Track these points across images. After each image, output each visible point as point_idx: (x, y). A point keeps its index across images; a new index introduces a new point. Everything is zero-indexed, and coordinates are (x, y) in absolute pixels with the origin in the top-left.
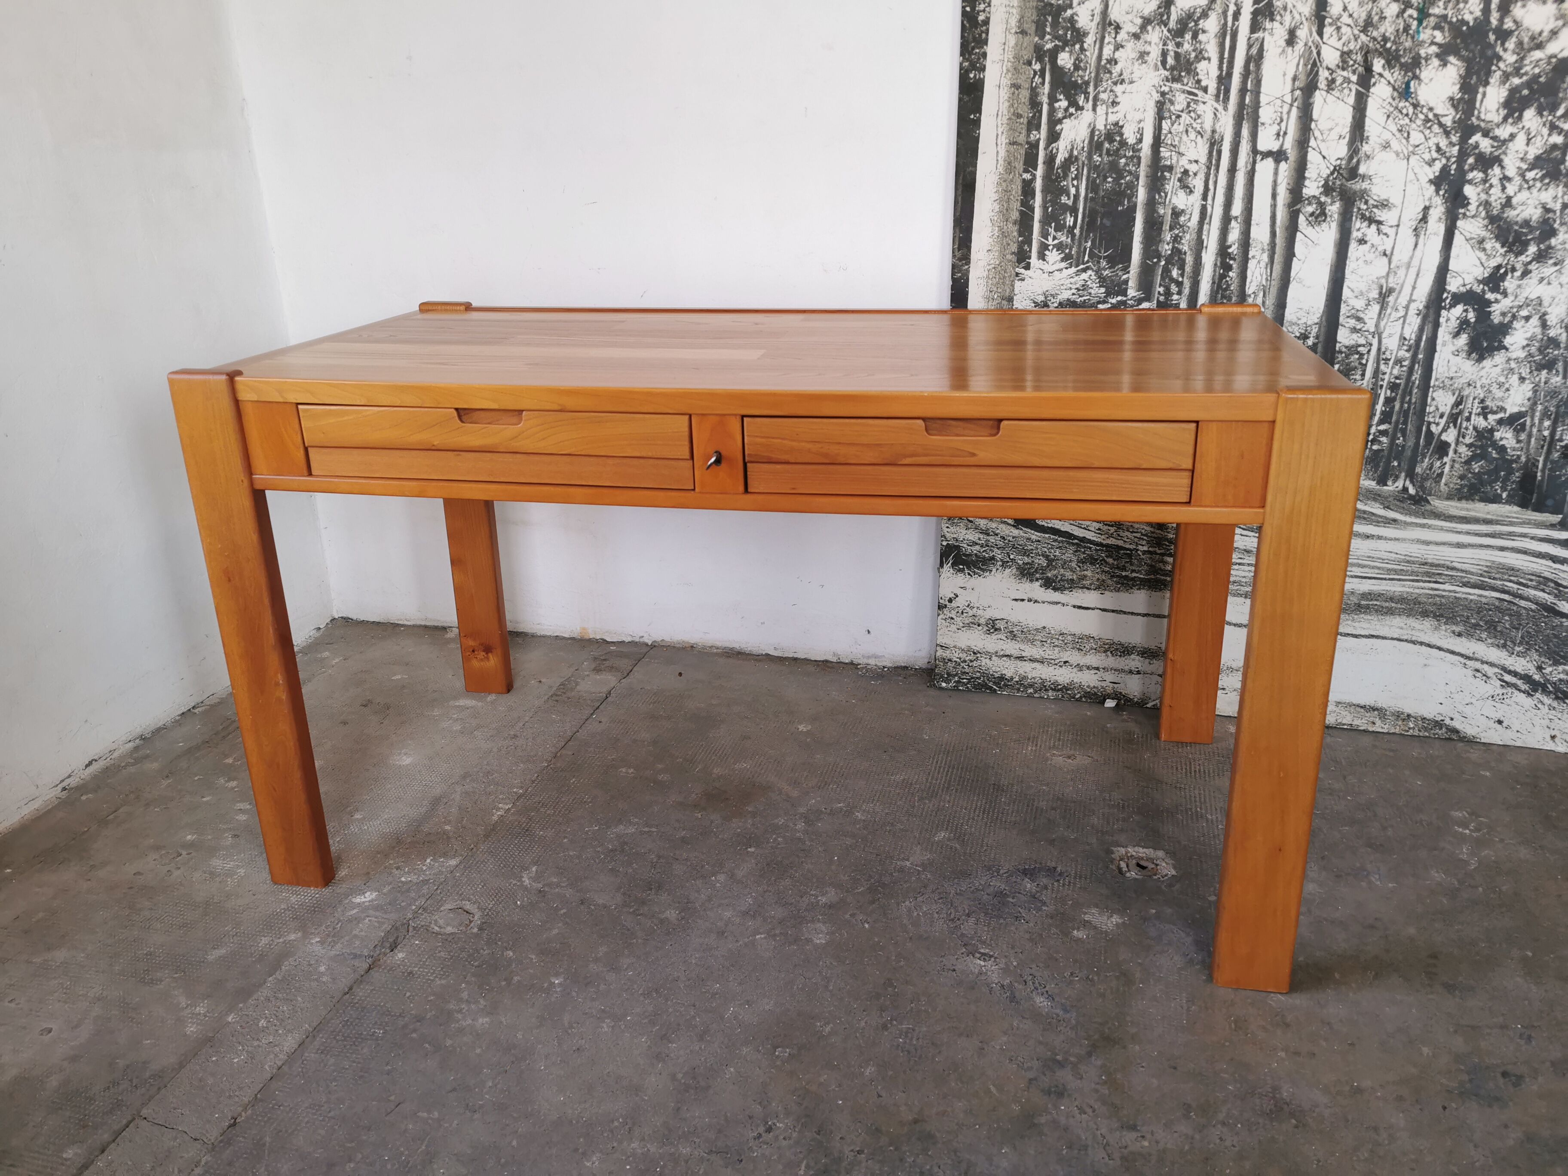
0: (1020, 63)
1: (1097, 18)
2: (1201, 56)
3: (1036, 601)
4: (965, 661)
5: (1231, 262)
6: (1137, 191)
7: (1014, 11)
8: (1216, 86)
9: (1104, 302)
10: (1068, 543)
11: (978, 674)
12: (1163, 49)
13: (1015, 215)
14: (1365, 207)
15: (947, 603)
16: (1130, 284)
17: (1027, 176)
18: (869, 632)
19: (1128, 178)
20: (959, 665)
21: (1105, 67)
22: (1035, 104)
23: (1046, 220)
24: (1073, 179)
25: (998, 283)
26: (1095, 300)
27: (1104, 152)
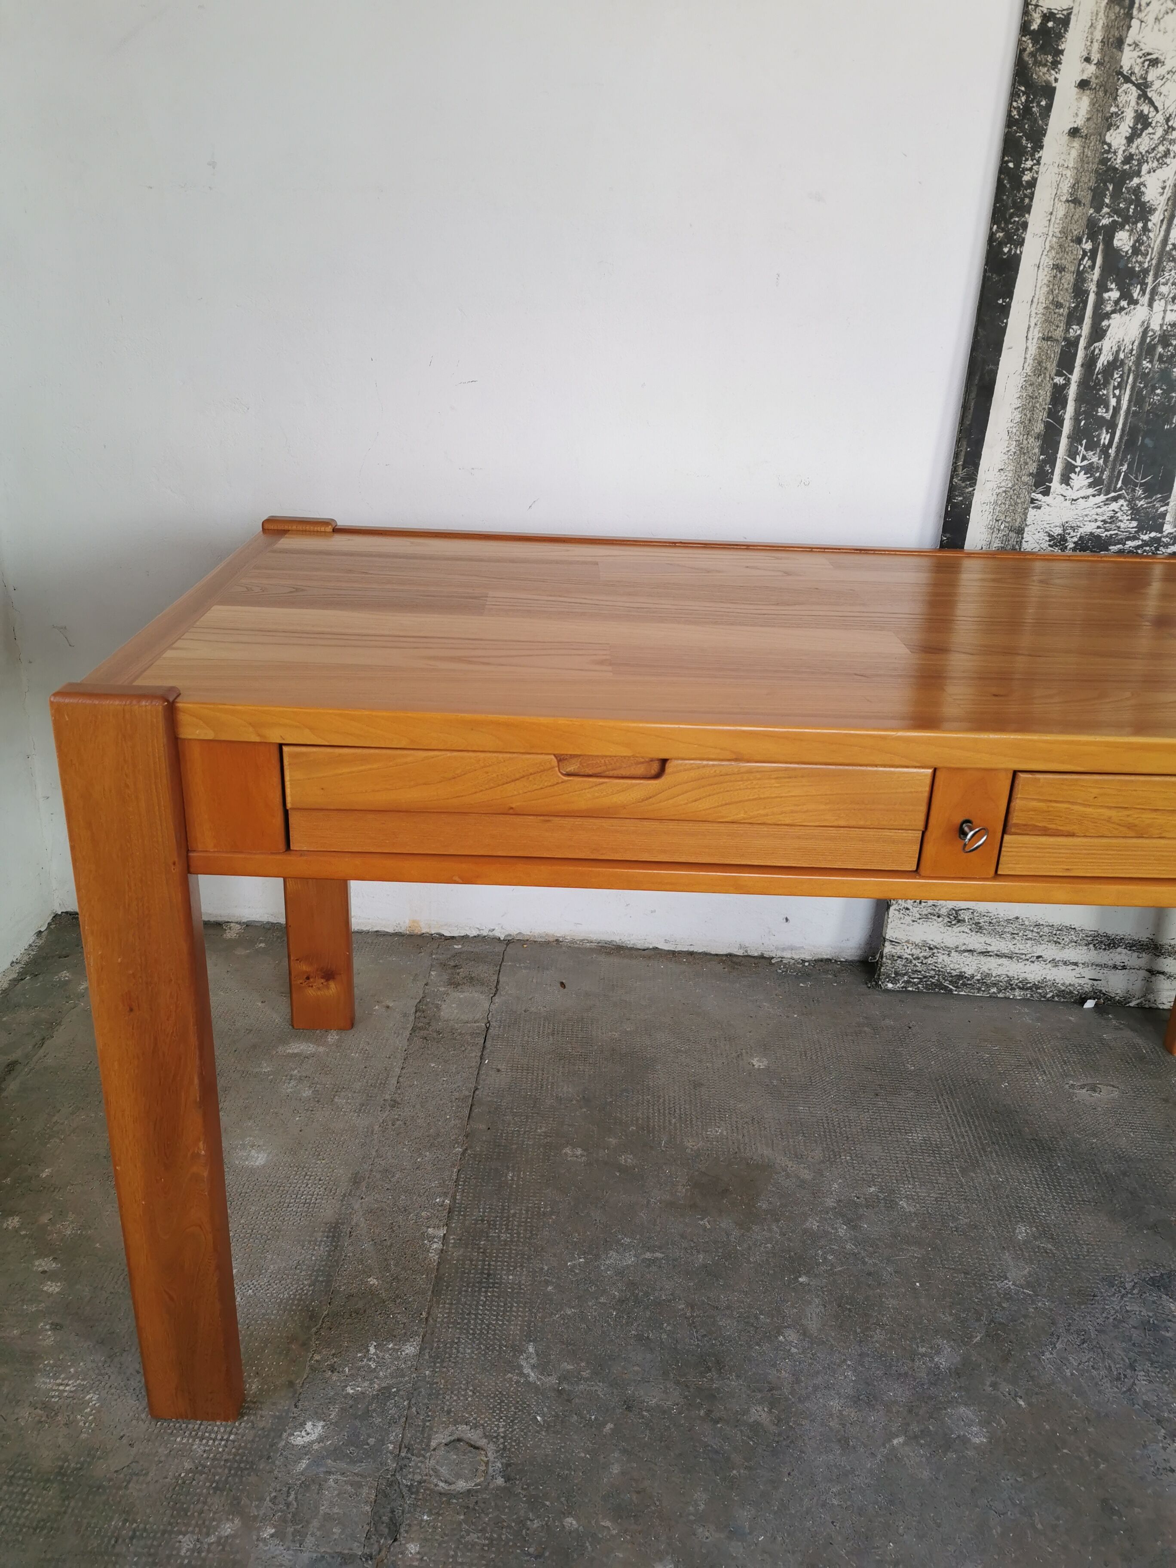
0: (1068, 239)
1: (1168, 192)
4: (918, 958)
7: (1069, 173)
9: (1134, 538)
11: (933, 973)
13: (1039, 427)
16: (1168, 518)
17: (1059, 380)
18: (787, 920)
20: (911, 962)
21: (1170, 253)
22: (1080, 293)
23: (1075, 438)
24: (1115, 388)
25: (1007, 510)
26: (1123, 535)
27: (1157, 357)
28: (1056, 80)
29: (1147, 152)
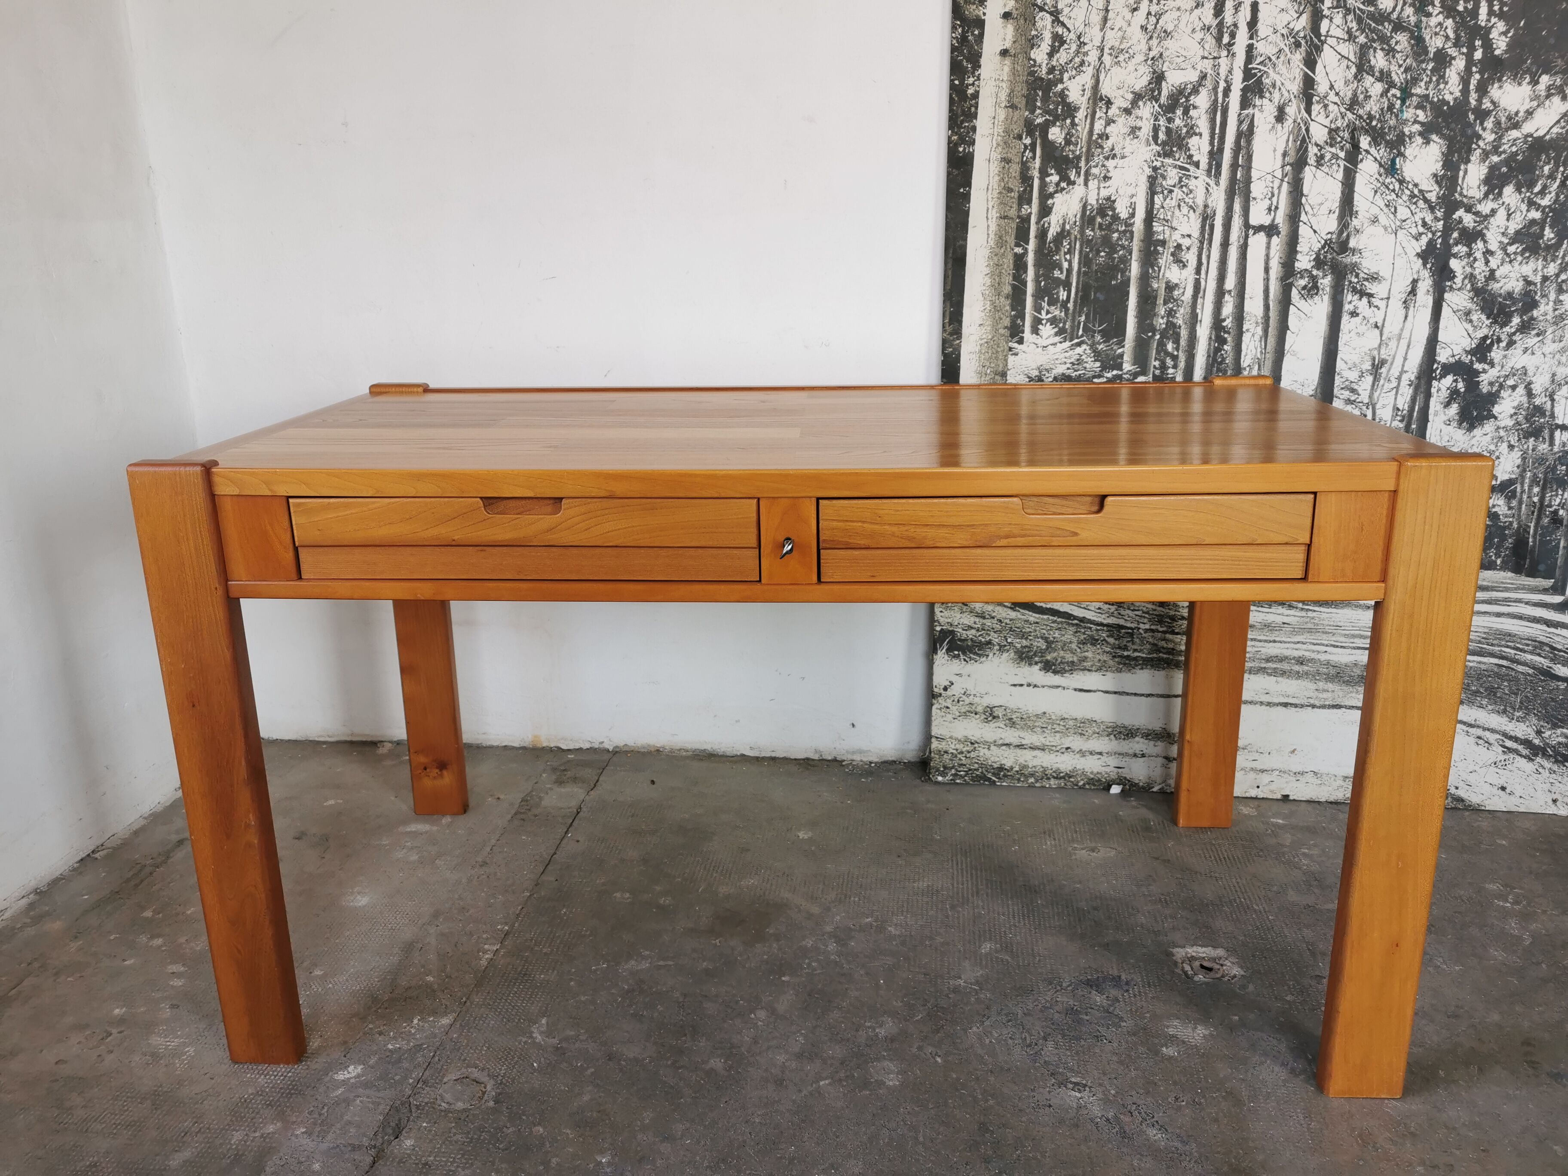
0: (1010, 137)
1: (1088, 93)
2: (1192, 131)
3: (1035, 686)
4: (962, 753)
5: (1226, 336)
6: (1130, 265)
7: (1004, 85)
8: (1207, 161)
9: (1100, 376)
10: (1069, 624)
11: (976, 766)
12: (1154, 125)
13: (1007, 289)
14: (1356, 280)
15: (942, 691)
16: (1126, 358)
17: (1019, 250)
18: (853, 725)
19: (1121, 253)
20: (956, 756)
21: (1096, 141)
22: (1026, 178)
23: (1039, 295)
24: (1065, 254)
25: (991, 358)
26: (1091, 374)
27: (1097, 226)
28: (984, 14)
29: (1066, 63)
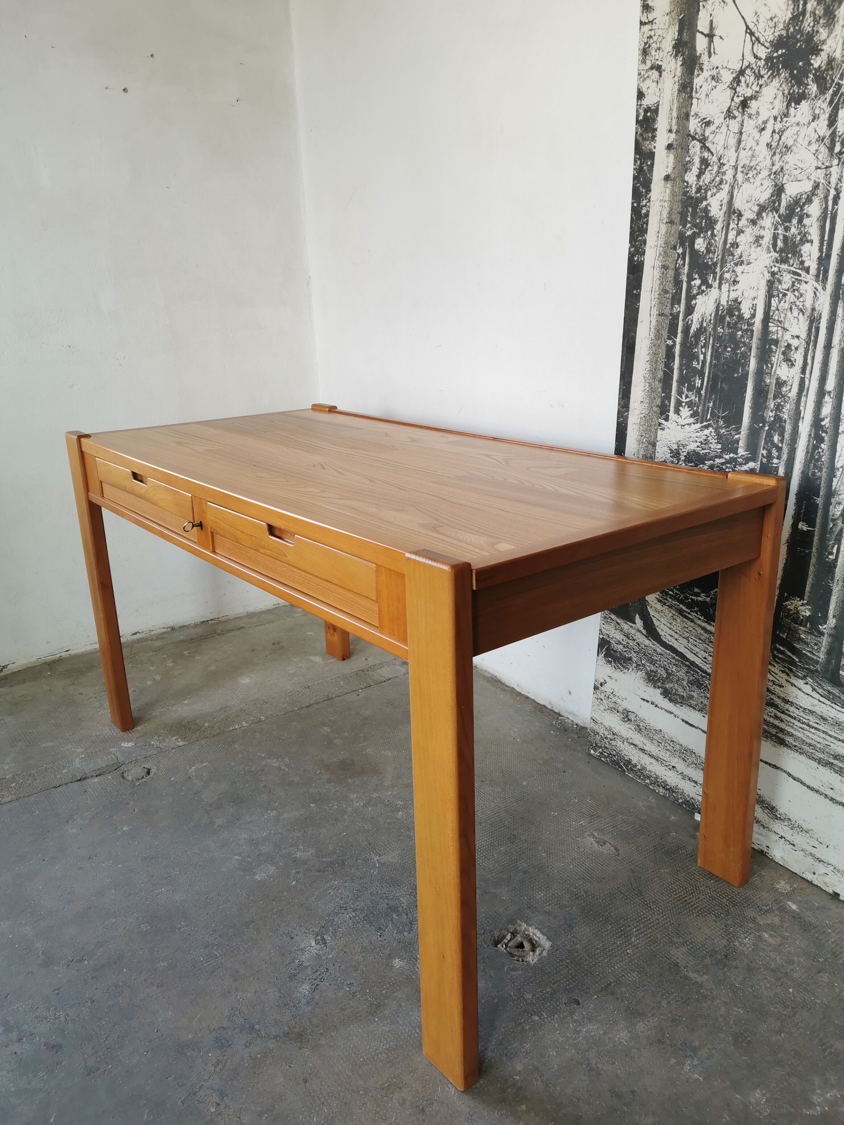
0: (670, 247)
1: (725, 208)
2: (805, 239)
3: (656, 706)
4: (607, 738)
5: (824, 435)
6: (749, 361)
7: (666, 204)
8: (816, 266)
9: (720, 457)
10: (682, 663)
11: (614, 753)
12: (774, 233)
13: (660, 374)
15: (599, 686)
16: (741, 444)
17: (670, 342)
18: (570, 693)
19: (743, 349)
20: (603, 739)
21: (729, 250)
22: (678, 283)
23: (681, 382)
24: (702, 347)
25: (646, 430)
26: (713, 454)
27: (726, 324)
28: (655, 147)
29: (709, 183)
